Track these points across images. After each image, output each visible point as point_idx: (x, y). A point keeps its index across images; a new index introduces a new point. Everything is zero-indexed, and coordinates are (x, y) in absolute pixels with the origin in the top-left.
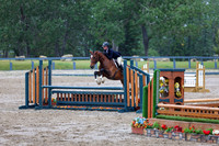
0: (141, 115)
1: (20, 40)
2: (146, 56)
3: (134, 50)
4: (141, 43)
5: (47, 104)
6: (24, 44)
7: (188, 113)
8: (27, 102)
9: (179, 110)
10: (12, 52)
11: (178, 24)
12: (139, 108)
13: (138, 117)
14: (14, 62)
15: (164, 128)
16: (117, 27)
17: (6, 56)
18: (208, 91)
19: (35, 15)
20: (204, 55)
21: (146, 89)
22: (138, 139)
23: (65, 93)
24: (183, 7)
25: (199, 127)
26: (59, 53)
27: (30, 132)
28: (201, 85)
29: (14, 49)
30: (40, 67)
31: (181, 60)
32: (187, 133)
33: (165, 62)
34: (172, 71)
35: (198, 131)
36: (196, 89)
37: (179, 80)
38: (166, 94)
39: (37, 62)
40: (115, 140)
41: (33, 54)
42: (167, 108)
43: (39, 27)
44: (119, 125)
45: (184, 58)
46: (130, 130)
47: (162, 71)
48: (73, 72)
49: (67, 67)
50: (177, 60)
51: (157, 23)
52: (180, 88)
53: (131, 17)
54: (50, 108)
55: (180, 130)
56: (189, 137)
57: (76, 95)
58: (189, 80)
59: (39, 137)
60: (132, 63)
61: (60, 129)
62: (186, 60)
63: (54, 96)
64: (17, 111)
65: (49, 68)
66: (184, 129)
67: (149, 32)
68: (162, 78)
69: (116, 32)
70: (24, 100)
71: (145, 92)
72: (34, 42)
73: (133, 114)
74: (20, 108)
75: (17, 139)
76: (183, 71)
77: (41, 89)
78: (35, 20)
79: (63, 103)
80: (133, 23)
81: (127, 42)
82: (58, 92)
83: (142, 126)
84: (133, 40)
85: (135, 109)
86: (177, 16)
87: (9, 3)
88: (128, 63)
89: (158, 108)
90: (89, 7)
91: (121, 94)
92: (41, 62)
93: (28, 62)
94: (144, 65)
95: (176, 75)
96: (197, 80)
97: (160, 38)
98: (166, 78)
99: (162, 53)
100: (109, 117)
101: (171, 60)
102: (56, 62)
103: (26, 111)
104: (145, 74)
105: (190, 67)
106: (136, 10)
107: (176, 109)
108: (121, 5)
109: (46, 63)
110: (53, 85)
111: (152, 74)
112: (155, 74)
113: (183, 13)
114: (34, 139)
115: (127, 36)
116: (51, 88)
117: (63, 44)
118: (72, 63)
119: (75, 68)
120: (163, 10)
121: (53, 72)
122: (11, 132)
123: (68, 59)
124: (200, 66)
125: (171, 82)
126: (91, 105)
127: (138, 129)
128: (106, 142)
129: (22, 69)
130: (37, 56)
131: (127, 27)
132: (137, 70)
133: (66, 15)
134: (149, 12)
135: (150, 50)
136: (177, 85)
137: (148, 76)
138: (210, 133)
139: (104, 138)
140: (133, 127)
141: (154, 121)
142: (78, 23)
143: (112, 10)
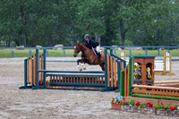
0: (119, 94)
1: (20, 33)
2: (123, 46)
3: (113, 41)
4: (119, 35)
5: (42, 85)
6: (23, 36)
7: (157, 92)
8: (26, 83)
9: (150, 89)
10: (13, 42)
11: (149, 19)
12: (117, 88)
13: (116, 96)
14: (15, 51)
15: (138, 104)
16: (99, 22)
17: (8, 46)
18: (174, 74)
19: (32, 12)
20: (170, 45)
21: (123, 73)
22: (116, 113)
23: (57, 76)
24: (153, 6)
25: (166, 104)
26: (52, 43)
27: (29, 108)
28: (168, 69)
29: (15, 40)
30: (36, 55)
31: (151, 49)
32: (156, 109)
33: (138, 51)
34: (144, 58)
35: (166, 107)
36: (164, 73)
37: (150, 65)
38: (139, 77)
39: (34, 51)
40: (97, 115)
41: (31, 44)
42: (141, 88)
43: (35, 22)
44: (101, 102)
45: (154, 47)
46: (110, 106)
47: (136, 58)
48: (64, 59)
49: (58, 55)
50: (148, 49)
51: (132, 19)
52: (151, 72)
53: (110, 14)
54: (45, 88)
55: (151, 106)
56: (158, 112)
57: (66, 78)
58: (158, 66)
59: (35, 112)
60: (111, 51)
61: (53, 105)
62: (156, 49)
63: (48, 79)
64: (18, 91)
65: (44, 55)
66: (154, 106)
67: (126, 26)
68: (136, 64)
69: (98, 27)
70: (23, 82)
71: (122, 75)
72: (31, 35)
73: (113, 93)
74: (21, 88)
75: (18, 113)
76: (153, 58)
77: (37, 72)
78: (32, 17)
79: (55, 84)
80: (113, 19)
81: (107, 35)
82: (51, 75)
83: (120, 103)
84: (112, 33)
85: (114, 89)
86: (149, 13)
87: (11, 3)
88: (109, 51)
89: (133, 88)
90: (76, 6)
91: (102, 77)
92: (37, 51)
93: (27, 50)
94: (121, 53)
95: (147, 61)
96: (165, 65)
97: (135, 31)
98: (139, 64)
99: (136, 43)
100: (92, 96)
101: (144, 49)
102: (49, 51)
103: (25, 91)
104: (122, 60)
105: (159, 55)
106: (115, 9)
107: (148, 89)
108: (102, 5)
109: (41, 52)
110: (47, 69)
111: (128, 60)
112: (130, 60)
113: (153, 10)
114: (31, 113)
115: (108, 30)
116: (45, 72)
117: (55, 36)
118: (62, 51)
119: (65, 55)
120: (137, 8)
121: (47, 59)
122: (13, 108)
123: (59, 48)
124: (168, 54)
125: (144, 67)
126: (78, 86)
127: (116, 105)
128: (91, 116)
129: (21, 57)
130: (34, 46)
131: (107, 22)
132: (116, 57)
133: (57, 12)
134: (126, 10)
135: (126, 41)
136: (149, 69)
137: (125, 62)
138: (175, 108)
139: (89, 112)
140: (113, 103)
141: (129, 99)
142: (67, 19)
143: (95, 8)
